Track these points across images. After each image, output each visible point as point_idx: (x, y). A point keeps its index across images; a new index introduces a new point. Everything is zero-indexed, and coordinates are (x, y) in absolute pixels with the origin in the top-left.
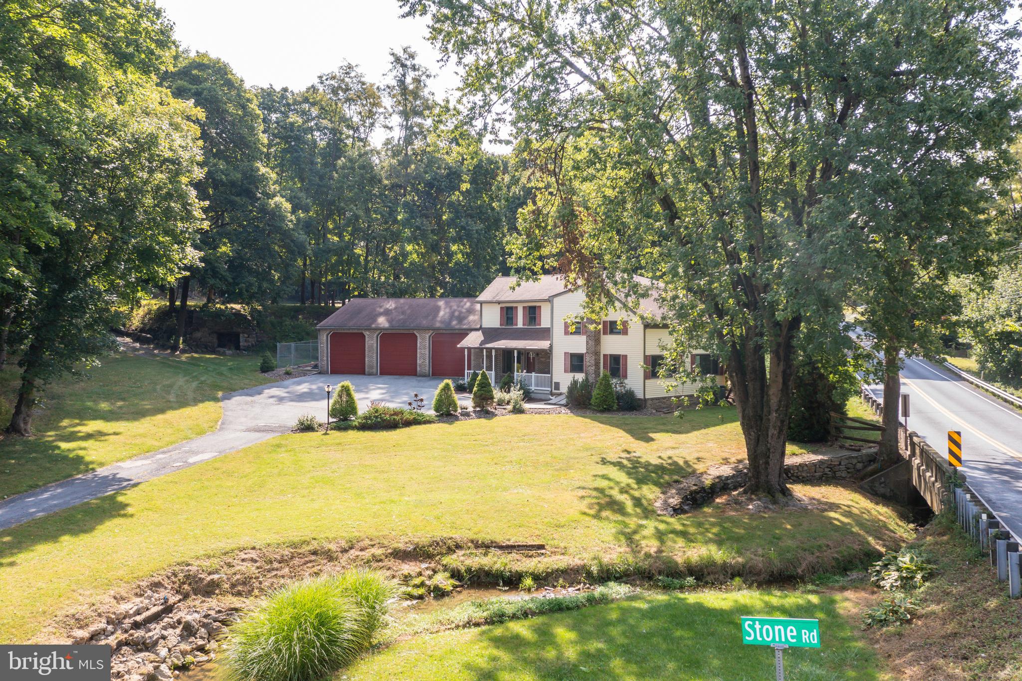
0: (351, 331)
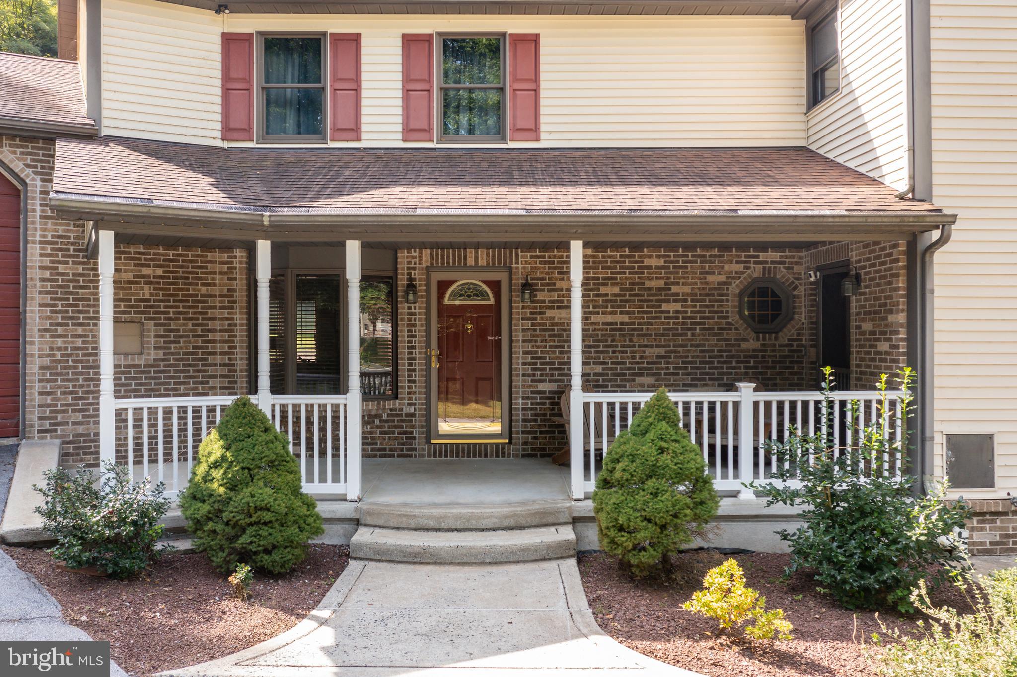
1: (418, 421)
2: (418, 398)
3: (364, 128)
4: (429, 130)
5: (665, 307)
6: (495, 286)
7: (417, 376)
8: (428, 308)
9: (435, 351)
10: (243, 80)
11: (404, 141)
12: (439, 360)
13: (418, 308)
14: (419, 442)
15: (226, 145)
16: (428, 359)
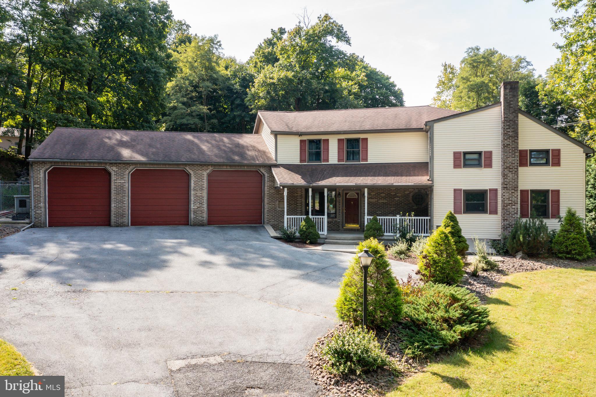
0: (87, 166)
1: (341, 223)
2: (341, 218)
3: (329, 159)
4: (343, 160)
5: (395, 199)
6: (358, 194)
7: (340, 213)
8: (343, 199)
9: (344, 208)
10: (304, 150)
11: (338, 162)
12: (345, 210)
13: (341, 199)
14: (341, 228)
15: (301, 164)
16: (343, 210)
